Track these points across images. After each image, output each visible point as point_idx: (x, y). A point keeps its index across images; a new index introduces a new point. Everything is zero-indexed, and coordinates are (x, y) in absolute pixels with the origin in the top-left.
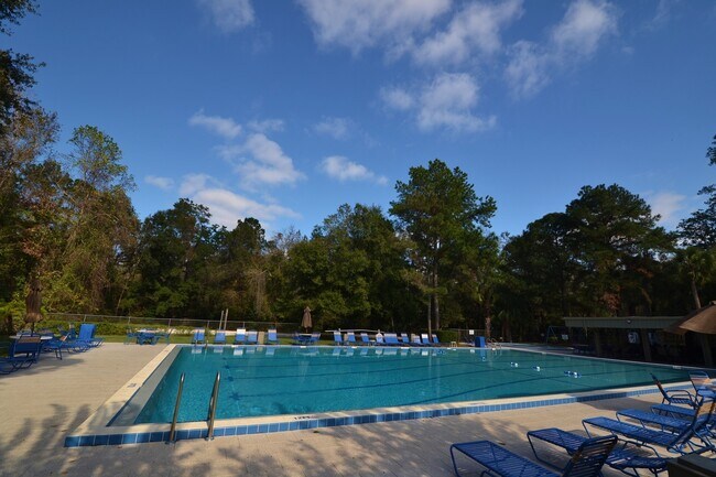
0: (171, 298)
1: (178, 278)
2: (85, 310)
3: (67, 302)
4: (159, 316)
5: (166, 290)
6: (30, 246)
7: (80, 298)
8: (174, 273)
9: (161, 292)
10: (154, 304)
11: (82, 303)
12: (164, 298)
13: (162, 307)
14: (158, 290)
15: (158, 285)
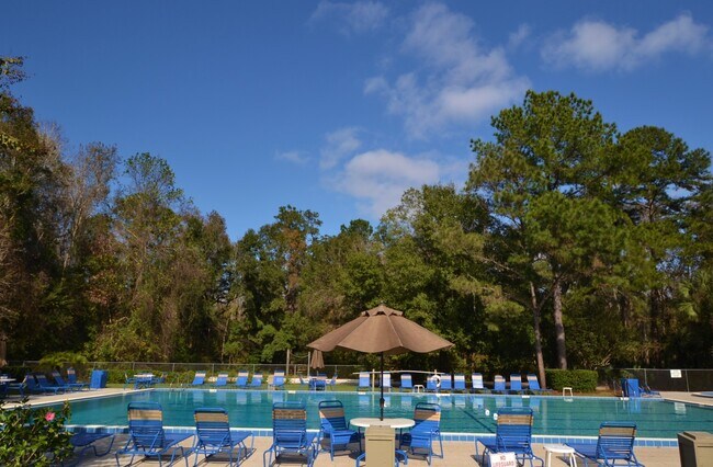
0: (276, 339)
1: (280, 312)
2: (155, 358)
3: (133, 350)
4: (265, 362)
5: (269, 329)
6: (97, 293)
7: (149, 346)
8: (274, 305)
9: (263, 332)
10: (260, 347)
11: (150, 350)
12: (269, 339)
13: (268, 351)
14: (261, 329)
15: (260, 323)
